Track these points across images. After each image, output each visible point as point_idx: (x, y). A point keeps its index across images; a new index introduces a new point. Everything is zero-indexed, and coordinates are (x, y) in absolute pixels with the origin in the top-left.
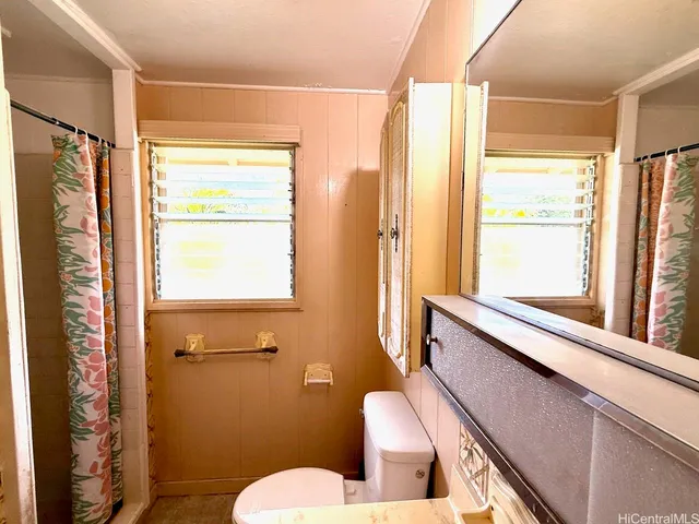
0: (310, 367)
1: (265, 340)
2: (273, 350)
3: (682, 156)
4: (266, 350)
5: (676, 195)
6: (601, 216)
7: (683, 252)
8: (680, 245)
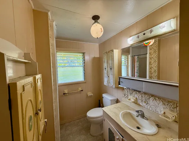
0: (88, 93)
1: (80, 89)
2: (82, 91)
3: (137, 56)
4: (81, 91)
5: (137, 62)
6: (128, 64)
7: (138, 69)
8: (138, 68)
